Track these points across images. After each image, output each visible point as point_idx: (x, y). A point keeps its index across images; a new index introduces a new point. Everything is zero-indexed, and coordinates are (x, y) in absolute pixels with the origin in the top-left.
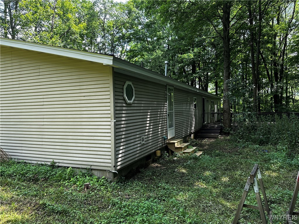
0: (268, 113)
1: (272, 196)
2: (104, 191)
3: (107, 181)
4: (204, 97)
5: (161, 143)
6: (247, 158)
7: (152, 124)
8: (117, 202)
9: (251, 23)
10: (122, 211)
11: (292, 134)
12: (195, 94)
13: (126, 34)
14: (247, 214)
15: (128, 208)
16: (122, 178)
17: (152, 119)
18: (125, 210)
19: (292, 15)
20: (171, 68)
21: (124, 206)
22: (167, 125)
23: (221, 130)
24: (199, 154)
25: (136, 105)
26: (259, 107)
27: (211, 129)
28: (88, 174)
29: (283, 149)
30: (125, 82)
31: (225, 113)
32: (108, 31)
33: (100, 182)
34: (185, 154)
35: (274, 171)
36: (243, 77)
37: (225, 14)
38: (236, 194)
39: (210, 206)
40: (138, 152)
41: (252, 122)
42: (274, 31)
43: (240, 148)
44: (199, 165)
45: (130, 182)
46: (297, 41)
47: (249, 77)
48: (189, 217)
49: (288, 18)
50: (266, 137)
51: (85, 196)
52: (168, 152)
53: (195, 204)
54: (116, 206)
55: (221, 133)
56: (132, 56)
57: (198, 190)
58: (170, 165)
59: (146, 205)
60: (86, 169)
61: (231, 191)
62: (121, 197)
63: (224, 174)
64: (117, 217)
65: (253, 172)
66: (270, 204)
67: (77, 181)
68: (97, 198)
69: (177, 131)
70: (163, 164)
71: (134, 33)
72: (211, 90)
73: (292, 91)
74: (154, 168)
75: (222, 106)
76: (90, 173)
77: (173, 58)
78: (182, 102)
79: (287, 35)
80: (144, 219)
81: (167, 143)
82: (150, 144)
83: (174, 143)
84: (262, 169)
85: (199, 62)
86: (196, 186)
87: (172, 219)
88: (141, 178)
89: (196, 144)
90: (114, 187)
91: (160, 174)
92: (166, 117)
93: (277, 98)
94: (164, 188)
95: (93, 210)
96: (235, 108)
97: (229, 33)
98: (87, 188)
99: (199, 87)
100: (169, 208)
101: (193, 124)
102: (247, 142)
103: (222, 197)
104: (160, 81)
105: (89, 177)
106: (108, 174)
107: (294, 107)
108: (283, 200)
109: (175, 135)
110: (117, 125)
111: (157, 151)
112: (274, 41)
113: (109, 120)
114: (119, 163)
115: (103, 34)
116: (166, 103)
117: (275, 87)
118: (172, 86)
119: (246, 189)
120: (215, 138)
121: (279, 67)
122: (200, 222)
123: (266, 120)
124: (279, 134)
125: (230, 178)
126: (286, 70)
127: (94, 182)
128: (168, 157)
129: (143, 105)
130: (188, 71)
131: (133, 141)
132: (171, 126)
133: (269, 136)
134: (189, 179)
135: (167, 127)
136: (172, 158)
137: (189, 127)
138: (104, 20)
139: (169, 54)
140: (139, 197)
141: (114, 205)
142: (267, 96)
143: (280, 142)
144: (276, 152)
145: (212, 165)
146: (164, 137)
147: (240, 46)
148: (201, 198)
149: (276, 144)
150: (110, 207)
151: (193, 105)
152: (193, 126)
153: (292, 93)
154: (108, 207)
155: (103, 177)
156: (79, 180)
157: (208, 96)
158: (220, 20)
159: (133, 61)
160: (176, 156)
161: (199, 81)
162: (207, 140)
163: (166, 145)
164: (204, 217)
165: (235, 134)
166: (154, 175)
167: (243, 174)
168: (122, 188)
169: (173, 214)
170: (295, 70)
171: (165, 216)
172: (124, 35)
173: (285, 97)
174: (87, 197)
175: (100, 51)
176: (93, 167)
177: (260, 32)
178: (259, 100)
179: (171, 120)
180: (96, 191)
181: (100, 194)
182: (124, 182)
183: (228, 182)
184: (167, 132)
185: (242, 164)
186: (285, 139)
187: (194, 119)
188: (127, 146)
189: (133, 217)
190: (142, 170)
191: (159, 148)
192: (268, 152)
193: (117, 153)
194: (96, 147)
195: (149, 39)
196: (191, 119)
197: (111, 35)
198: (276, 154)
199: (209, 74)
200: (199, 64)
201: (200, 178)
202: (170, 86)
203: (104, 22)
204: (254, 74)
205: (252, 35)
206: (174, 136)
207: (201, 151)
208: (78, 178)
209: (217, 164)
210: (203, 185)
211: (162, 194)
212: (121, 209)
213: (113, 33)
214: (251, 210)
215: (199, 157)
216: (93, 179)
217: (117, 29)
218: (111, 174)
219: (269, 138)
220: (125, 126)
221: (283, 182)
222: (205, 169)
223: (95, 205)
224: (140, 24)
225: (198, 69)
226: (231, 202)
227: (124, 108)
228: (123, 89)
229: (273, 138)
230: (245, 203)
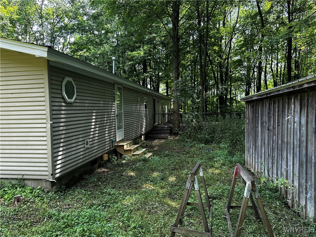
0: (213, 113)
1: (214, 192)
2: (39, 203)
3: (44, 192)
4: (155, 98)
5: (109, 146)
6: (193, 157)
7: (98, 126)
8: (55, 214)
9: (200, 24)
10: (60, 222)
11: (233, 133)
12: (146, 94)
13: (68, 24)
14: (190, 212)
15: (67, 219)
16: (61, 187)
17: (98, 120)
18: (63, 222)
19: (236, 20)
20: (121, 65)
21: (62, 217)
22: (115, 126)
23: (171, 130)
24: (148, 155)
25: (78, 104)
26: (206, 108)
27: (161, 130)
28: (20, 185)
29: (225, 148)
30: (64, 78)
31: (175, 114)
32: (47, 19)
33: (35, 193)
34: (134, 157)
35: (217, 168)
36: (192, 78)
37: (174, 12)
38: (181, 193)
39: (156, 208)
40: (81, 157)
41: (198, 122)
42: (221, 34)
43: (187, 147)
44: (148, 167)
45: (71, 191)
46: (240, 45)
47: (197, 78)
48: (134, 222)
49: (233, 22)
50: (211, 136)
51: (15, 211)
52: (116, 155)
53: (142, 207)
54: (52, 219)
55: (171, 133)
56: (76, 50)
57: (145, 192)
58: (118, 169)
59: (88, 213)
60: (17, 179)
61: (177, 191)
62: (60, 207)
63: (172, 174)
64: (54, 231)
65: (194, 170)
66: (212, 200)
67: (4, 194)
68: (30, 212)
69: (127, 133)
70: (110, 169)
71: (78, 24)
72: (162, 90)
73: (235, 93)
74: (100, 173)
75: (172, 107)
76: (22, 184)
77: (122, 54)
78: (132, 102)
79: (232, 38)
80: (84, 229)
81: (115, 146)
82: (96, 147)
83: (123, 146)
84: (207, 166)
85: (150, 61)
86: (143, 188)
87: (116, 225)
88: (85, 185)
89: (147, 145)
90: (52, 198)
91: (107, 179)
92: (114, 118)
93: (222, 100)
94: (110, 194)
95: (24, 225)
96: (184, 109)
97: (178, 32)
98: (18, 201)
99: (151, 87)
100: (114, 213)
101: (144, 125)
102: (194, 142)
103: (168, 197)
104: (107, 78)
105: (20, 188)
106: (44, 183)
107: (237, 108)
108: (223, 196)
109: (125, 137)
110: (54, 127)
111: (103, 154)
112: (220, 44)
113: (44, 121)
114: (58, 171)
115: (41, 22)
116: (114, 103)
117: (220, 89)
118: (120, 85)
119: (187, 187)
120: (165, 139)
121: (224, 70)
122: (145, 225)
123: (211, 121)
124: (223, 133)
125: (177, 178)
126: (230, 73)
127: (27, 193)
128: (116, 160)
129: (86, 105)
130: (138, 70)
131: (74, 145)
132: (120, 128)
133: (213, 135)
134: (137, 182)
135: (115, 129)
136: (120, 161)
137: (139, 128)
138: (41, 6)
139: (119, 50)
140: (80, 206)
141: (50, 217)
142: (213, 97)
143: (223, 141)
144: (219, 150)
145: (160, 166)
146: (112, 140)
147: (190, 47)
148: (148, 200)
149: (220, 142)
150: (46, 220)
151: (143, 106)
152: (144, 127)
153: (236, 94)
154: (43, 220)
155: (39, 187)
156: (8, 193)
157: (158, 96)
158: (170, 19)
159: (78, 56)
160: (124, 159)
161: (151, 81)
162: (157, 141)
163: (114, 148)
164: (149, 219)
165: (183, 134)
166: (99, 181)
167: (189, 173)
168: (61, 197)
169: (118, 220)
170: (238, 73)
171: (109, 223)
172: (67, 26)
173: (229, 98)
174: (17, 211)
175: (37, 42)
176: (25, 177)
177: (208, 34)
178: (206, 101)
179: (120, 121)
180: (29, 204)
181: (34, 206)
182: (65, 191)
183: (175, 181)
184: (116, 134)
185: (188, 163)
186: (227, 138)
187: (145, 120)
188: (67, 151)
189: (72, 229)
190: (86, 176)
191: (106, 152)
192: (212, 150)
193: (55, 159)
194: (29, 154)
195: (96, 32)
196: (142, 119)
197: (50, 24)
198: (219, 152)
199: (160, 74)
200: (150, 63)
201: (148, 180)
202: (119, 84)
203: (42, 8)
204: (201, 75)
205: (200, 36)
206: (123, 138)
207: (151, 152)
208: (6, 190)
209: (166, 165)
210: (151, 186)
211: (107, 201)
212: (59, 221)
213: (53, 22)
214: (194, 207)
215: (148, 158)
216: (25, 190)
217: (58, 18)
218: (48, 183)
219: (213, 137)
220: (64, 128)
221: (225, 178)
222: (153, 170)
223: (27, 219)
224: (85, 14)
225: (149, 68)
226: (176, 201)
227: (63, 108)
228: (61, 86)
229: (217, 137)
230: (189, 201)
